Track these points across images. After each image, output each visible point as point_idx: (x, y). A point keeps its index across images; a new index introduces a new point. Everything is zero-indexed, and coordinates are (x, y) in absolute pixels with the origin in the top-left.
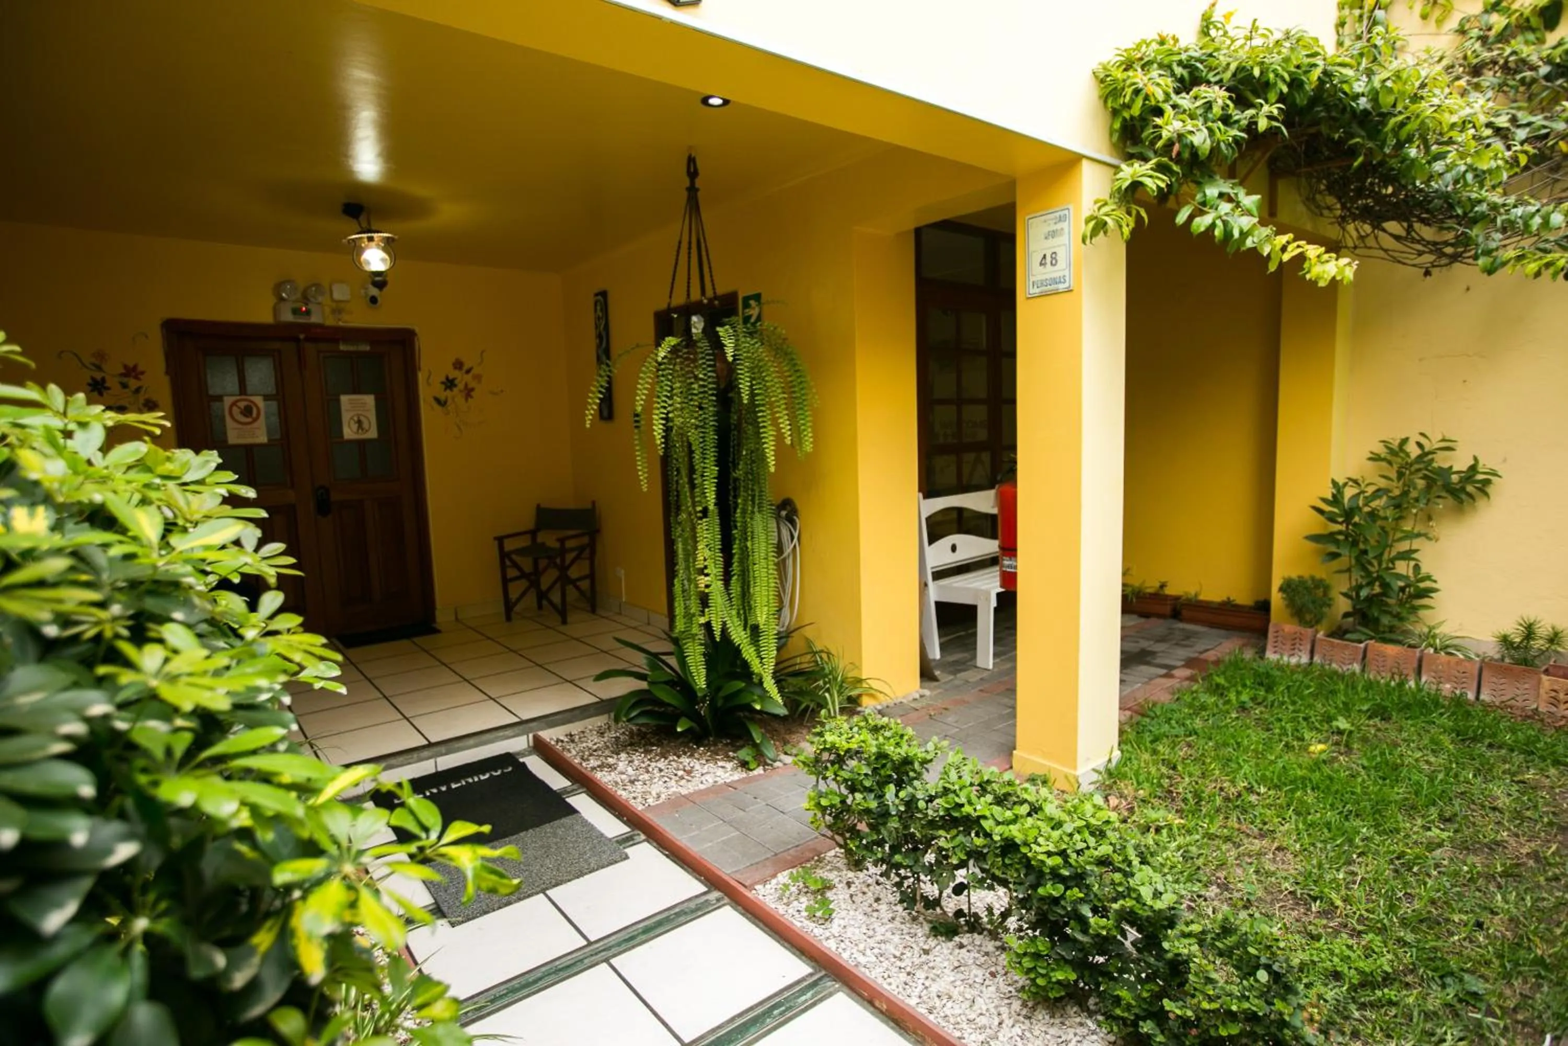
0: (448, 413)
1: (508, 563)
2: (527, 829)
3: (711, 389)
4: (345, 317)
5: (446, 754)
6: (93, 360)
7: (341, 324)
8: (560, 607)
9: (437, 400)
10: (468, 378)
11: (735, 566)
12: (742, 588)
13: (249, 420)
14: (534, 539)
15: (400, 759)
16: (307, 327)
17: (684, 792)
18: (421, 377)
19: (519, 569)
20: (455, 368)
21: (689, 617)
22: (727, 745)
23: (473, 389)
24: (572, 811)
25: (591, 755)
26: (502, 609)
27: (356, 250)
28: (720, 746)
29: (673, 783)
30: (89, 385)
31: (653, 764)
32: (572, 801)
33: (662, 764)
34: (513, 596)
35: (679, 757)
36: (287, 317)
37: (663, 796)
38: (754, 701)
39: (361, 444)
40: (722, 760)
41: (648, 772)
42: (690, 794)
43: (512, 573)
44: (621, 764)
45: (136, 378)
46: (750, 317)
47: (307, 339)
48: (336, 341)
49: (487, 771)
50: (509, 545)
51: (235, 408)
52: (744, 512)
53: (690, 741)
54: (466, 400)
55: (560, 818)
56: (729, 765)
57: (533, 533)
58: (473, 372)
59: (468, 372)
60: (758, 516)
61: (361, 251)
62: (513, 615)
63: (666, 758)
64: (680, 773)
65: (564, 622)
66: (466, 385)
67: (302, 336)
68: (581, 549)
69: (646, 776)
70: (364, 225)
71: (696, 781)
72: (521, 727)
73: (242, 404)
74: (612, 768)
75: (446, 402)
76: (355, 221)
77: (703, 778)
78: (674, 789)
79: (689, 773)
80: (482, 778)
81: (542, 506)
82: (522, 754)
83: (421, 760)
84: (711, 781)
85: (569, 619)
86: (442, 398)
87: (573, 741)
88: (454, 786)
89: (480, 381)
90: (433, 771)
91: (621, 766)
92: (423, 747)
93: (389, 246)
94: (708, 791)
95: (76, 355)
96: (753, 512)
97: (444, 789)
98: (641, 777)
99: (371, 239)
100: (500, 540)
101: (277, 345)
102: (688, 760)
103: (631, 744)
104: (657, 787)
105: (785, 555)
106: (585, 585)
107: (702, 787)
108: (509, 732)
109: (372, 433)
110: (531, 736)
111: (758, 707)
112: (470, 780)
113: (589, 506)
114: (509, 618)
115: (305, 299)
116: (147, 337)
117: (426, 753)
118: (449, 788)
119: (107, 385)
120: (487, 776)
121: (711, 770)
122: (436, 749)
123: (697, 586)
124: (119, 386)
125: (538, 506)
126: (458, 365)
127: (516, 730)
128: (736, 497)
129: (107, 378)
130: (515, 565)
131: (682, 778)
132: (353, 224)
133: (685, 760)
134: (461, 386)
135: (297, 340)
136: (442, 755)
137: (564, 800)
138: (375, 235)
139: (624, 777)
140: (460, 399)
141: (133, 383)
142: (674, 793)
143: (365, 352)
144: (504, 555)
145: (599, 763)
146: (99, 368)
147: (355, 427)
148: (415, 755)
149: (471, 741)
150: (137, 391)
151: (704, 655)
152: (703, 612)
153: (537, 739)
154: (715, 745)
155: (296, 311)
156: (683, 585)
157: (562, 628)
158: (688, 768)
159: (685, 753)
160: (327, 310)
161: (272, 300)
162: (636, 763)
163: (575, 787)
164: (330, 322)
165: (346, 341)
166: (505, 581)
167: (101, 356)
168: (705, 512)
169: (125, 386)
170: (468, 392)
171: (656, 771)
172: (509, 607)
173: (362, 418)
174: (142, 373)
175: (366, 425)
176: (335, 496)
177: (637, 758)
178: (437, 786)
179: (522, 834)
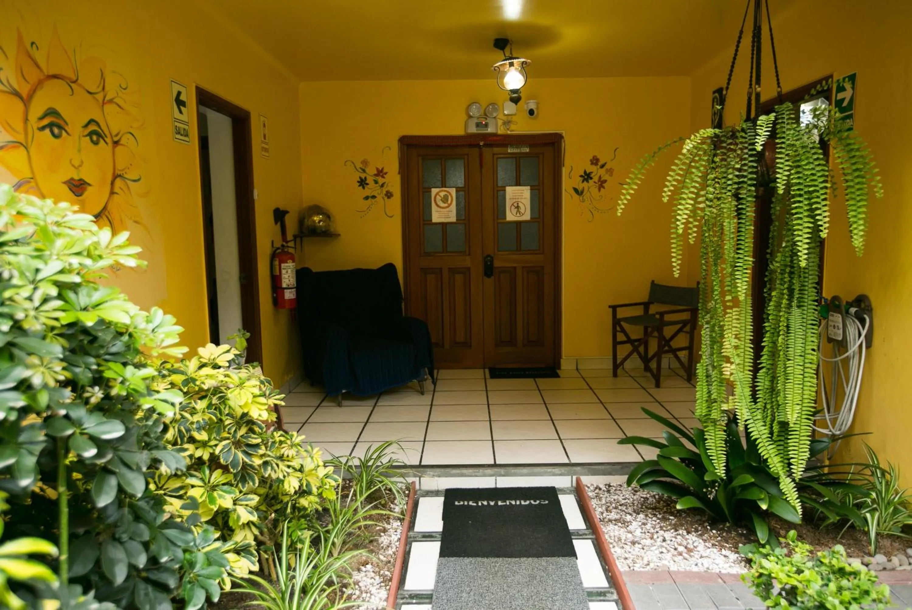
0: (583, 201)
1: (618, 329)
2: (528, 557)
3: (751, 179)
4: (513, 127)
5: (504, 476)
6: (361, 166)
7: (509, 132)
8: (655, 371)
9: (576, 190)
10: (602, 172)
11: (765, 359)
12: (772, 381)
13: (446, 205)
14: (646, 310)
15: (470, 471)
16: (485, 137)
17: (674, 568)
18: (565, 171)
19: (626, 335)
20: (592, 164)
21: (711, 402)
22: (742, 535)
23: (605, 181)
24: (572, 553)
25: (616, 508)
26: (611, 366)
27: (500, 74)
28: (734, 534)
29: (668, 556)
30: (358, 182)
31: (661, 532)
32: (577, 544)
33: (668, 535)
34: (620, 357)
35: (689, 533)
36: (473, 130)
37: (652, 565)
38: (761, 500)
39: (518, 224)
40: (730, 549)
41: (652, 538)
42: (678, 572)
43: (621, 337)
44: (634, 523)
45: (383, 177)
46: (843, 100)
47: (486, 145)
48: (505, 146)
49: (529, 499)
50: (622, 313)
51: (438, 197)
52: (778, 306)
53: (707, 521)
54: (599, 190)
55: (559, 556)
56: (733, 556)
57: (646, 305)
58: (607, 167)
59: (602, 166)
60: (796, 311)
61: (503, 74)
62: (619, 371)
63: (676, 530)
64: (681, 549)
65: (658, 385)
66: (600, 177)
67: (481, 144)
68: (685, 323)
69: (648, 542)
70: (508, 54)
71: (692, 561)
72: (566, 469)
73: (442, 194)
74: (625, 524)
75: (582, 192)
76: (502, 51)
77: (700, 561)
78: (665, 562)
79: (689, 551)
80: (523, 503)
81: (656, 282)
82: (564, 491)
83: (484, 475)
84: (706, 565)
85: (662, 385)
86: (580, 189)
87: (608, 491)
88: (500, 503)
89: (611, 175)
90: (493, 486)
91: (635, 526)
92: (489, 466)
93: (524, 68)
94: (697, 575)
95: (353, 163)
96: (789, 306)
97: (492, 503)
98: (643, 542)
99: (511, 65)
100: (614, 308)
101: (466, 150)
102: (694, 538)
103: (654, 509)
104: (652, 555)
105: (850, 352)
106: (683, 355)
107: (695, 569)
108: (557, 470)
109: (527, 217)
110: (574, 478)
111: (764, 507)
112: (513, 502)
113: (694, 286)
114: (615, 375)
115: (486, 115)
116: (390, 149)
117: (489, 471)
118: (496, 504)
119: (367, 182)
120: (527, 502)
121: (713, 556)
122: (496, 470)
123: (721, 373)
124: (373, 182)
125: (653, 281)
126: (595, 161)
127: (563, 470)
128: (771, 290)
129: (368, 177)
130: (623, 331)
131: (680, 554)
132: (500, 54)
133: (692, 538)
134: (596, 179)
135: (478, 146)
136: (501, 475)
137: (571, 539)
138: (515, 61)
139: (629, 535)
140: (594, 190)
141: (381, 181)
142: (664, 565)
143: (527, 153)
144: (616, 322)
145: (618, 517)
146: (364, 171)
147: (514, 211)
148: (481, 470)
149: (525, 470)
150: (382, 186)
151: (726, 441)
152: (727, 399)
153: (578, 481)
154: (729, 531)
155: (478, 125)
156: (707, 370)
157: (654, 391)
158: (691, 546)
159: (696, 531)
160: (500, 122)
161: (465, 117)
162: (649, 526)
163: (587, 532)
164: (501, 131)
165: (512, 145)
166: (615, 343)
167: (365, 163)
168: (736, 302)
169: (376, 182)
170: (602, 184)
171: (661, 539)
172: (616, 366)
173: (520, 205)
174: (386, 173)
175: (522, 210)
176: (497, 264)
177: (652, 522)
178: (488, 500)
179: (523, 559)
